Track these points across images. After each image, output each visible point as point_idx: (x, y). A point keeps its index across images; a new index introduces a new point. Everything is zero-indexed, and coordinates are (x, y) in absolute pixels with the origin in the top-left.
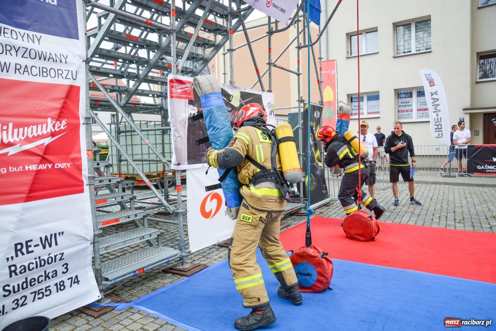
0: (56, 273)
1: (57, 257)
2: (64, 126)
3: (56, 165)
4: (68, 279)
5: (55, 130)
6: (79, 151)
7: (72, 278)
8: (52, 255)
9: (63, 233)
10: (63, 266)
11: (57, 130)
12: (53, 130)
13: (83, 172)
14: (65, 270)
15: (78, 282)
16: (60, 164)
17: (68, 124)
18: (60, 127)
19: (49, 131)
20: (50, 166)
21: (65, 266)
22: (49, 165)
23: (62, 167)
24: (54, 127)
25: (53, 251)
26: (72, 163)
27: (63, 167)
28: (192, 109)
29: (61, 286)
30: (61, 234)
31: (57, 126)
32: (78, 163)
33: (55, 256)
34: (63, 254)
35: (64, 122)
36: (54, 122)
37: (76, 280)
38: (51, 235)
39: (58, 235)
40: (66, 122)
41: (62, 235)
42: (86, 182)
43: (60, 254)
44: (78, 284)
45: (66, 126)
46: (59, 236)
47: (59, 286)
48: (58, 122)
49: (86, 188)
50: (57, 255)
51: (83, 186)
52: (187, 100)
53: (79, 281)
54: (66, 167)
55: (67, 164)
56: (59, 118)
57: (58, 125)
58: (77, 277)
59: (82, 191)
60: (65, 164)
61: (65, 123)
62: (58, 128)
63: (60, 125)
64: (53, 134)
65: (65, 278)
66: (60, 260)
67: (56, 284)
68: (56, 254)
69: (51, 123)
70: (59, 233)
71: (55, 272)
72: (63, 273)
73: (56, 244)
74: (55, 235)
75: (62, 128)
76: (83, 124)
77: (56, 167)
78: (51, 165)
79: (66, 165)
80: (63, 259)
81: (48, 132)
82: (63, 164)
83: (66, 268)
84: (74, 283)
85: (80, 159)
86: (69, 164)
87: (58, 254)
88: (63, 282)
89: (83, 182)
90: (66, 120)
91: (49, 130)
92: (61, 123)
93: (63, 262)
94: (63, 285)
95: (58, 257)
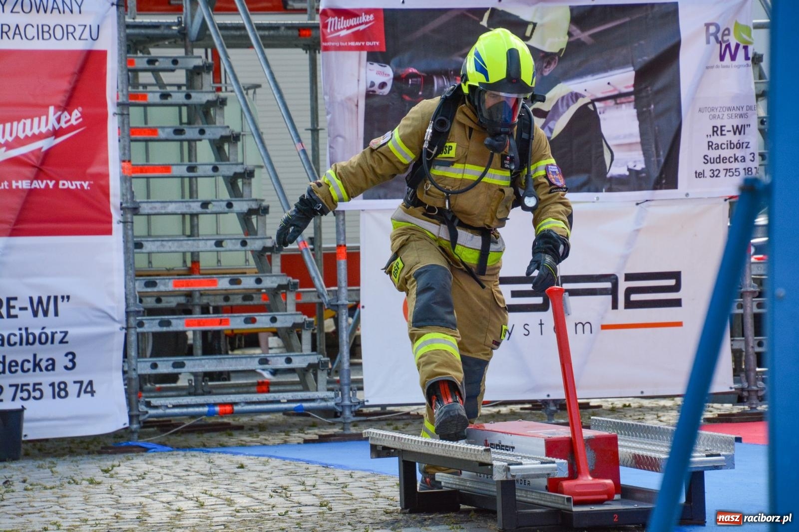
0: (53, 364)
1: (56, 335)
2: (76, 120)
3: (61, 182)
4: (75, 382)
5: (61, 127)
6: (106, 162)
7: (81, 383)
8: (48, 331)
9: (68, 297)
10: (67, 355)
11: (64, 125)
12: (57, 127)
13: (112, 199)
14: (70, 365)
15: (92, 393)
16: (69, 182)
17: (83, 115)
18: (69, 120)
19: (51, 129)
20: (51, 184)
21: (70, 357)
22: (49, 182)
23: (71, 187)
24: (59, 120)
25: (50, 324)
26: (92, 182)
27: (74, 187)
28: (379, 73)
29: (60, 389)
30: (66, 300)
31: (63, 120)
32: (102, 182)
33: (53, 334)
34: (66, 333)
35: (76, 113)
36: (59, 113)
37: (88, 388)
38: (49, 298)
39: (60, 300)
40: (80, 113)
41: (68, 301)
42: (116, 216)
43: (61, 332)
44: (93, 395)
45: (81, 120)
46: (63, 301)
47: (57, 390)
48: (66, 113)
49: (117, 228)
50: (56, 332)
51: (110, 222)
52: (364, 54)
53: (95, 392)
54: (79, 187)
55: (83, 183)
56: (67, 106)
57: (66, 117)
58: (90, 383)
59: (109, 232)
60: (78, 183)
61: (79, 115)
62: (66, 122)
63: (68, 117)
64: (56, 133)
65: (69, 378)
66: (61, 342)
67: (52, 385)
68: (54, 331)
69: (55, 114)
70: (63, 297)
71: (50, 362)
72: (66, 368)
73: (56, 314)
74: (56, 298)
75: (74, 122)
76: (115, 114)
77: (61, 186)
78: (53, 182)
79: (81, 185)
80: (67, 342)
81: (49, 130)
82: (73, 183)
83: (72, 361)
84: (86, 392)
85: (106, 176)
86: (87, 183)
87: (58, 332)
88: (65, 384)
89: (110, 216)
90: (80, 109)
91: (50, 127)
92: (70, 114)
93: (67, 348)
94: (65, 389)
95: (58, 337)
